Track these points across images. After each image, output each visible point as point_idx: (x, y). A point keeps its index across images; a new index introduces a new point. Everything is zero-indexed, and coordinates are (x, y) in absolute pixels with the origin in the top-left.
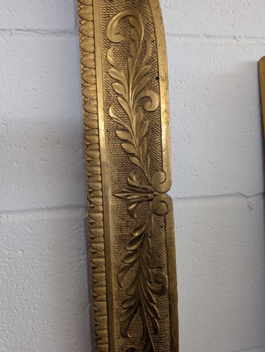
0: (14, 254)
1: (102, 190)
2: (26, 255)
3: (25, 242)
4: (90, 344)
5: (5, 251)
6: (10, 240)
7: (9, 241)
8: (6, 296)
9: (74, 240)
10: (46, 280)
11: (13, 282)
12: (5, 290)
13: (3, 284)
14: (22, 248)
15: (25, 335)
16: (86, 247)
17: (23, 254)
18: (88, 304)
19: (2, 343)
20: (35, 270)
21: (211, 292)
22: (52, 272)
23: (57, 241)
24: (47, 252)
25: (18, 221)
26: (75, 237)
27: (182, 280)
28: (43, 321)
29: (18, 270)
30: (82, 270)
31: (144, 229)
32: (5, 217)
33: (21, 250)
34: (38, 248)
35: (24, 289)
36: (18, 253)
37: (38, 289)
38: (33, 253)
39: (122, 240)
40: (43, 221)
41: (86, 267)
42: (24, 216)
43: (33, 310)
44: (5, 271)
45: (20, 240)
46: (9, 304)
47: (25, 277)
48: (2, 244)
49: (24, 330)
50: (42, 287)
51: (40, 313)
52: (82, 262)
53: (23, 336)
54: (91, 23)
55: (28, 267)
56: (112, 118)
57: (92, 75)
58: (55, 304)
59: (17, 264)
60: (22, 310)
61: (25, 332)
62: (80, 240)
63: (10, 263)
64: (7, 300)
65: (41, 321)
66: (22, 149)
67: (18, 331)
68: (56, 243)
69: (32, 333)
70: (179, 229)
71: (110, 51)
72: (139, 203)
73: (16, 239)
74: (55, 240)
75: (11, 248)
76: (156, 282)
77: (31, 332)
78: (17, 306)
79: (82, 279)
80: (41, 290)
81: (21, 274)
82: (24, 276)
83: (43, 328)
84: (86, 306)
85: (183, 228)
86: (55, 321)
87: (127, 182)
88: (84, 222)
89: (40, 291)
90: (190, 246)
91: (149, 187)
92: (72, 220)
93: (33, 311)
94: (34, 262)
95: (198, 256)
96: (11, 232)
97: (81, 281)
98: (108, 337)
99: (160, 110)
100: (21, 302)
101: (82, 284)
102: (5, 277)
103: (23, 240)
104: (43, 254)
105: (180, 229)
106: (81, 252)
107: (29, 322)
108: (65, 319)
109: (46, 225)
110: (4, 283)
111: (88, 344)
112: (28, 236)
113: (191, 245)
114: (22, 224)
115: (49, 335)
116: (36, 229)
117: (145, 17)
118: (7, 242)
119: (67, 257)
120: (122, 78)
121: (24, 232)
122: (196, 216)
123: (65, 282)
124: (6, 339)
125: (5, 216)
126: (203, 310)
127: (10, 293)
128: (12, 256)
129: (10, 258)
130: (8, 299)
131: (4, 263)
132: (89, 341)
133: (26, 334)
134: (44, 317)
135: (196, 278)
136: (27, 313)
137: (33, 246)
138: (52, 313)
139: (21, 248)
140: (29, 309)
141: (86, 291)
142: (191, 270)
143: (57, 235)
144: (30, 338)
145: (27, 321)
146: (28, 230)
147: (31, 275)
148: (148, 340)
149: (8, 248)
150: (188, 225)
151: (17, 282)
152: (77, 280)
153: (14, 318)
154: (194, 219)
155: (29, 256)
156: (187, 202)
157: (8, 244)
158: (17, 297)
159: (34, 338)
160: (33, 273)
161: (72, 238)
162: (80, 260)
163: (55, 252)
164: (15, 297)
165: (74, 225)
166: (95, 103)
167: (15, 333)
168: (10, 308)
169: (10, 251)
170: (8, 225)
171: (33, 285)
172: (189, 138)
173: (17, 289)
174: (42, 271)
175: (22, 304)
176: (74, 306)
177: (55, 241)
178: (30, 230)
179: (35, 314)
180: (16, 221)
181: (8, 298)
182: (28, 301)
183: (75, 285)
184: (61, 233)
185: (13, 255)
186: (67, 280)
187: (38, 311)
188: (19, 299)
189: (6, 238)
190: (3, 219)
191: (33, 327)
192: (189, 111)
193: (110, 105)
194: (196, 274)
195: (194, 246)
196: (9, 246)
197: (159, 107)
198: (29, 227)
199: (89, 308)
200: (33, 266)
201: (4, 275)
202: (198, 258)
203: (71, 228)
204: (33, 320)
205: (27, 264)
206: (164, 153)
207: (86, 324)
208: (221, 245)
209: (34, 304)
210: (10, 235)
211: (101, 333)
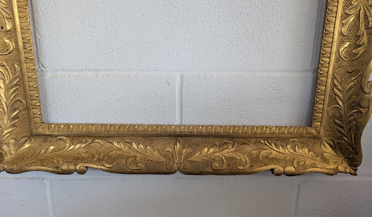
8: (265, 6)
15: (272, 35)
19: (258, 38)
35: (276, 2)
37: (285, 3)
43: (280, 18)
46: (266, 12)
49: (272, 32)
50: (288, 2)
51: (284, 21)
58: (294, 16)
60: (273, 17)
65: (284, 27)
69: (277, 34)
78: (271, 14)
83: (284, 32)
84: (314, 20)
86: (292, 28)
89: (286, 5)
101: (314, 4)
107: (276, 26)
108: (299, 28)
115: (287, 38)
124: (260, 36)
134: (286, 24)
136: (276, 20)
138: (292, 22)
141: (316, 9)
144: (275, 38)
153: (268, 22)
159: (278, 38)
164: (270, 7)
167: (266, 33)
168: (266, 14)
175: (274, 13)
176: (306, 19)
179: (280, 21)
182: (278, 11)
183: (310, 4)
188: (272, 9)
191: (278, 31)
199: (315, 23)
204: (279, 26)
209: (281, 14)
211: (330, 29)
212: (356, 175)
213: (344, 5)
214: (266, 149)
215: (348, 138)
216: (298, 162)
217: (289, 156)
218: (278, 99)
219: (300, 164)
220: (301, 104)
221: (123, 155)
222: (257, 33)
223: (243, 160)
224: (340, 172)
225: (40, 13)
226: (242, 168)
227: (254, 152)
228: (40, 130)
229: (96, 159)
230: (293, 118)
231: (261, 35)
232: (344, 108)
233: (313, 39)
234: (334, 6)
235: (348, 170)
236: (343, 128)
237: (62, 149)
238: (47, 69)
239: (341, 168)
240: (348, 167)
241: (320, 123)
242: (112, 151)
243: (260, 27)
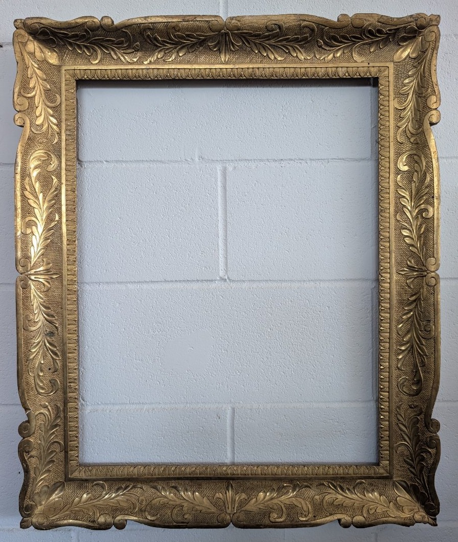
0: (324, 309)
1: (389, 268)
2: (331, 310)
3: (331, 302)
5: (318, 306)
6: (321, 299)
8: (317, 337)
9: (364, 302)
10: (344, 329)
11: (322, 328)
17: (329, 309)
19: (313, 369)
20: (337, 321)
22: (348, 324)
23: (352, 303)
24: (345, 310)
25: (327, 287)
28: (340, 357)
29: (326, 320)
30: (368, 324)
31: (418, 295)
33: (328, 307)
34: (339, 306)
35: (329, 334)
36: (326, 308)
37: (338, 334)
38: (336, 309)
39: (401, 303)
40: (344, 288)
42: (331, 284)
44: (317, 320)
45: (328, 300)
46: (319, 343)
47: (330, 325)
48: (316, 301)
49: (327, 362)
50: (341, 333)
51: (339, 351)
53: (326, 365)
54: (388, 158)
55: (332, 319)
56: (398, 221)
57: (387, 193)
58: (348, 346)
59: (325, 316)
60: (327, 348)
64: (318, 339)
66: (332, 239)
67: (323, 362)
69: (332, 364)
71: (399, 176)
72: (415, 278)
73: (325, 299)
75: (322, 305)
76: (425, 330)
78: (324, 345)
81: (327, 323)
83: (340, 362)
86: (348, 358)
87: (407, 264)
89: (339, 336)
91: (423, 268)
92: (363, 289)
93: (334, 349)
94: (336, 315)
95: (454, 322)
97: (367, 332)
98: (389, 368)
99: (434, 218)
100: (326, 342)
101: (368, 334)
102: (317, 324)
103: (330, 300)
104: (342, 310)
106: (368, 311)
107: (331, 356)
108: (355, 357)
109: (345, 291)
110: (316, 328)
112: (333, 298)
114: (330, 289)
115: (343, 367)
116: (339, 293)
117: (426, 157)
118: (319, 300)
119: (359, 314)
120: (407, 195)
121: (331, 294)
122: (453, 292)
123: (356, 331)
127: (320, 335)
128: (322, 310)
129: (321, 312)
131: (317, 315)
133: (328, 365)
134: (341, 354)
136: (330, 350)
137: (336, 305)
138: (347, 352)
139: (328, 305)
140: (331, 348)
143: (353, 298)
144: (331, 368)
145: (329, 355)
147: (334, 324)
148: (417, 371)
149: (320, 304)
151: (325, 328)
152: (365, 331)
153: (322, 353)
155: (333, 311)
159: (334, 368)
162: (367, 317)
163: (350, 310)
164: (323, 338)
165: (364, 292)
166: (388, 211)
167: (321, 363)
168: (319, 345)
169: (321, 307)
170: (320, 289)
171: (335, 331)
172: (451, 234)
173: (324, 333)
174: (341, 322)
175: (327, 344)
176: (362, 349)
178: (335, 293)
179: (335, 351)
182: (331, 342)
183: (363, 334)
184: (355, 297)
186: (358, 330)
187: (337, 350)
188: (325, 340)
191: (333, 361)
192: (451, 214)
193: (398, 212)
197: (434, 215)
198: (334, 291)
200: (335, 318)
202: (454, 324)
203: (362, 294)
204: (333, 356)
205: (332, 316)
206: (435, 246)
209: (335, 344)
210: (322, 296)
211: (384, 364)
212: (436, 525)
213: (396, 341)
214: (331, 493)
215: (420, 480)
216: (368, 510)
217: (358, 502)
218: (340, 432)
219: (370, 512)
220: (366, 437)
221: (168, 503)
222: (311, 363)
223: (305, 508)
224: (417, 522)
225: (87, 347)
226: (304, 519)
227: (317, 497)
228: (76, 475)
229: (137, 509)
231: (316, 365)
232: (412, 445)
233: (371, 368)
234: (386, 343)
235: (426, 519)
236: (414, 468)
237: (99, 497)
238: (88, 403)
239: (417, 517)
240: (426, 516)
241: (388, 462)
242: (156, 498)
243: (314, 358)
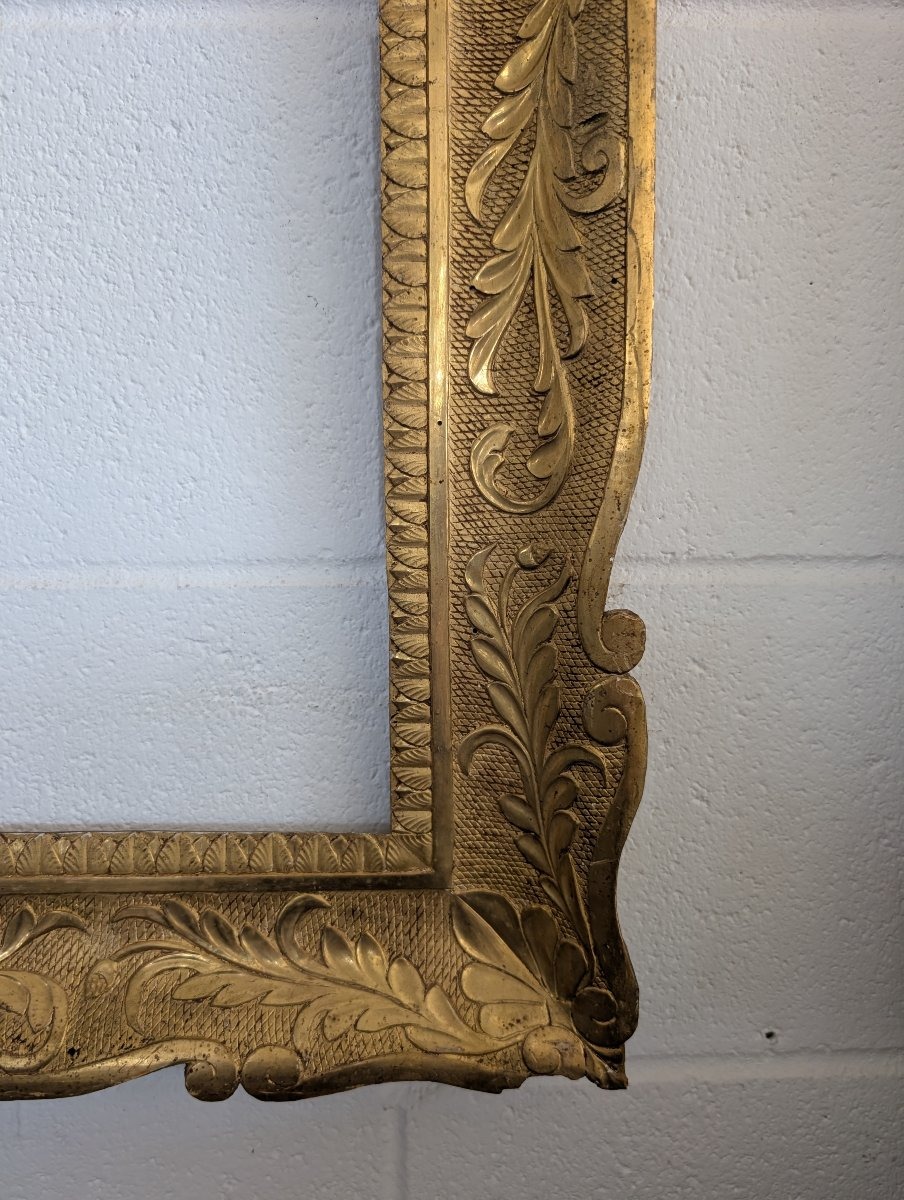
0: (154, 135)
2: (187, 139)
3: (186, 98)
4: (375, 453)
5: (127, 122)
6: (140, 85)
7: (140, 90)
8: (127, 268)
9: (336, 103)
10: (247, 228)
11: (148, 225)
12: (123, 247)
13: (118, 228)
14: (177, 115)
15: (179, 397)
16: (373, 132)
17: (179, 137)
18: (373, 323)
19: (112, 414)
20: (215, 191)
21: (787, 337)
22: (267, 204)
23: (284, 104)
24: (254, 138)
25: (168, 27)
26: (342, 95)
27: (687, 281)
28: (233, 360)
29: (165, 187)
30: (359, 208)
32: (129, 16)
33: (173, 123)
34: (226, 122)
35: (180, 252)
36: (165, 131)
37: (222, 254)
38: (210, 137)
39: (485, 61)
40: (243, 31)
41: (372, 199)
42: (187, 15)
43: (204, 319)
44: (123, 188)
45: (172, 90)
46: (136, 294)
47: (183, 211)
48: (117, 97)
49: (177, 382)
50: (234, 250)
51: (226, 332)
52: (359, 180)
53: (173, 399)
55: (195, 181)
58: (270, 309)
59: (161, 170)
60: (172, 317)
61: (179, 387)
62: (355, 107)
63: (140, 162)
64: (130, 278)
65: (228, 358)
67: (159, 384)
68: (283, 109)
69: (200, 393)
70: (687, 102)
73: (159, 86)
74: (279, 101)
75: (145, 114)
76: (585, 172)
77: (197, 392)
78: (159, 303)
79: (358, 237)
80: (231, 260)
81: (171, 201)
82: (180, 210)
83: (234, 383)
84: (365, 327)
85: (703, 101)
86: (269, 363)
88: (370, 46)
89: (227, 261)
90: (722, 166)
92: (332, 38)
93: (205, 324)
94: (213, 165)
95: (747, 204)
96: (144, 60)
97: (354, 243)
98: (427, 381)
100: (171, 291)
101: (357, 255)
102: (125, 207)
103: (180, 90)
104: (239, 143)
105: (690, 101)
106: (359, 147)
107: (193, 356)
108: (300, 362)
109: (252, 46)
110: (122, 227)
111: (368, 453)
112: (196, 80)
113: (725, 163)
114: (179, 39)
115: (249, 408)
116: (222, 58)
118: (133, 92)
119: (314, 159)
121: (184, 64)
122: (750, 62)
123: (304, 239)
124: (122, 402)
125: (129, 12)
126: (753, 396)
127: (139, 259)
128: (147, 141)
129: (141, 147)
130: (133, 277)
131: (123, 161)
132: (373, 443)
133: (182, 396)
134: (236, 347)
135: (736, 279)
136: (186, 328)
137: (211, 113)
138: (262, 336)
139: (174, 117)
140: (192, 317)
141: (370, 277)
142: (719, 250)
143: (286, 82)
144: (194, 409)
145: (185, 351)
146: (198, 57)
147: (202, 208)
149: (136, 113)
150: (718, 90)
151: (161, 225)
152: (344, 239)
153: (150, 340)
154: (742, 72)
155: (196, 145)
156: (723, 11)
157: (136, 101)
158: (160, 273)
159: (206, 410)
160: (209, 203)
161: (331, 96)
162: (353, 172)
163: (276, 140)
164: (154, 273)
165: (337, 55)
167: (149, 389)
168: (139, 305)
169: (140, 124)
170: (136, 39)
171: (207, 241)
173: (159, 249)
174: (235, 197)
175: (174, 299)
176: (330, 322)
177: (278, 104)
178: (202, 59)
179: (209, 334)
180: (163, 28)
181: (132, 273)
182: (191, 291)
183: (335, 255)
184: (297, 78)
185: (151, 137)
186: (312, 234)
187: (220, 329)
188: (165, 282)
189: (130, 80)
190: (124, 21)
191: (204, 377)
194: (736, 267)
195: (736, 166)
196: (140, 106)
198: (199, 50)
199: (374, 338)
200: (207, 179)
201: (123, 199)
202: (747, 212)
203: (330, 64)
204: (204, 354)
205: (190, 170)
207: (364, 386)
208: (834, 175)
209: (208, 301)
210: (143, 71)
211: (406, 363)
212: (617, 1084)
213: (464, 253)
214: (170, 951)
215: (558, 889)
216: (323, 1020)
217: (284, 987)
218: (239, 693)
219: (328, 1032)
220: (355, 717)
222: (104, 389)
223: (39, 1016)
224: (533, 1072)
226: (21, 1063)
227: (105, 967)
230: (326, 783)
231: (125, 398)
232: (530, 736)
234: (414, 258)
235: (578, 1060)
236: (536, 838)
239: (538, 1047)
240: (581, 1046)
241: (428, 815)
243: (116, 363)
